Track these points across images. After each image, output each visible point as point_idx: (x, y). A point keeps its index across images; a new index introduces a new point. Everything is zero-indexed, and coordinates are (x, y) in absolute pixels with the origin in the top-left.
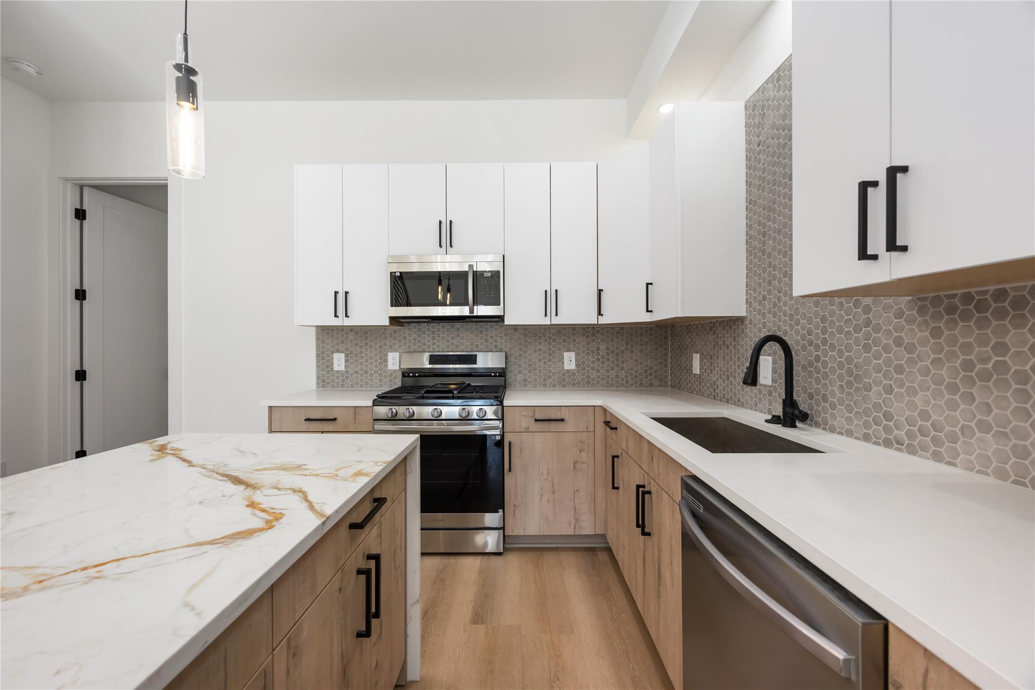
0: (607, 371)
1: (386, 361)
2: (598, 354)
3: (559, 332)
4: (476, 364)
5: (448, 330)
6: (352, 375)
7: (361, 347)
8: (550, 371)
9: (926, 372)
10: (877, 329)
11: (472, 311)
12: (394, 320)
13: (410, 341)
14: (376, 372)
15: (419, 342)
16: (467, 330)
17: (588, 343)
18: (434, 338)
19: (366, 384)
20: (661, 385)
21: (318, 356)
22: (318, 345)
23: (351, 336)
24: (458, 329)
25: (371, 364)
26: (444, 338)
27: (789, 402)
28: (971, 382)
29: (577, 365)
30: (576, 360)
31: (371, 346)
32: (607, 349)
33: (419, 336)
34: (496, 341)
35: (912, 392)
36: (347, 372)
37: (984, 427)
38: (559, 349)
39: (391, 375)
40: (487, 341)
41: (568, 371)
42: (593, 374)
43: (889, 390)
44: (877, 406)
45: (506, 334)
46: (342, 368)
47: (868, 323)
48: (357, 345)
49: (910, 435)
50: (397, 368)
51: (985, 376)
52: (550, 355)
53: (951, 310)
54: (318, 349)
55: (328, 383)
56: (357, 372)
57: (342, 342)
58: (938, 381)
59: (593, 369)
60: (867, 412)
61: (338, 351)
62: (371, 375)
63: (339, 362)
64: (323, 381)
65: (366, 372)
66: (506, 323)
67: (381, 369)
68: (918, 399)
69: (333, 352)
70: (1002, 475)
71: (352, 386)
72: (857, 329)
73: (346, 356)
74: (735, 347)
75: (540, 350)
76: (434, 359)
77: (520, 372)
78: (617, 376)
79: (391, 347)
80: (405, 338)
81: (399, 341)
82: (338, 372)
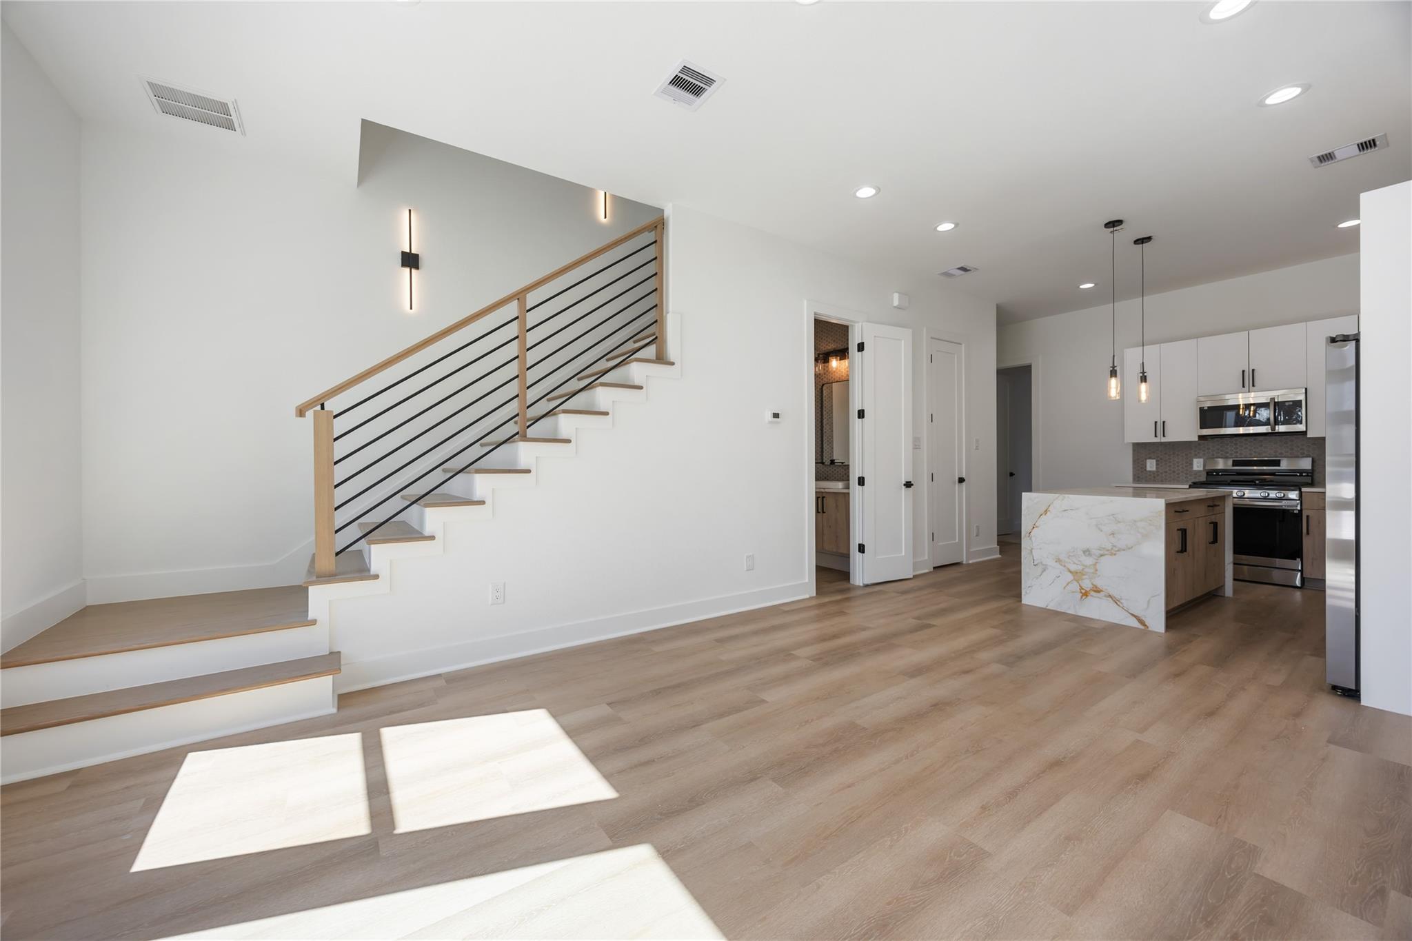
1: (1192, 464)
4: (1279, 466)
5: (1250, 443)
7: (1170, 455)
11: (1273, 429)
12: (1201, 437)
13: (1216, 450)
14: (1182, 472)
15: (1222, 451)
16: (1270, 442)
18: (1237, 448)
19: (1174, 480)
21: (1134, 461)
22: (1134, 454)
23: (1161, 448)
24: (1261, 441)
25: (1178, 466)
26: (1246, 448)
31: (1178, 455)
34: (1302, 449)
36: (1157, 472)
39: (1198, 473)
40: (1291, 449)
46: (1154, 469)
48: (1166, 454)
50: (1201, 469)
54: (1134, 457)
55: (1142, 478)
56: (1166, 472)
57: (1154, 452)
61: (1150, 458)
62: (1178, 474)
63: (1151, 465)
64: (1139, 478)
65: (1174, 472)
66: (1308, 436)
67: (1187, 470)
69: (1146, 459)
73: (1157, 461)
76: (1235, 463)
79: (1196, 455)
80: (1209, 449)
81: (1204, 451)
82: (1150, 471)
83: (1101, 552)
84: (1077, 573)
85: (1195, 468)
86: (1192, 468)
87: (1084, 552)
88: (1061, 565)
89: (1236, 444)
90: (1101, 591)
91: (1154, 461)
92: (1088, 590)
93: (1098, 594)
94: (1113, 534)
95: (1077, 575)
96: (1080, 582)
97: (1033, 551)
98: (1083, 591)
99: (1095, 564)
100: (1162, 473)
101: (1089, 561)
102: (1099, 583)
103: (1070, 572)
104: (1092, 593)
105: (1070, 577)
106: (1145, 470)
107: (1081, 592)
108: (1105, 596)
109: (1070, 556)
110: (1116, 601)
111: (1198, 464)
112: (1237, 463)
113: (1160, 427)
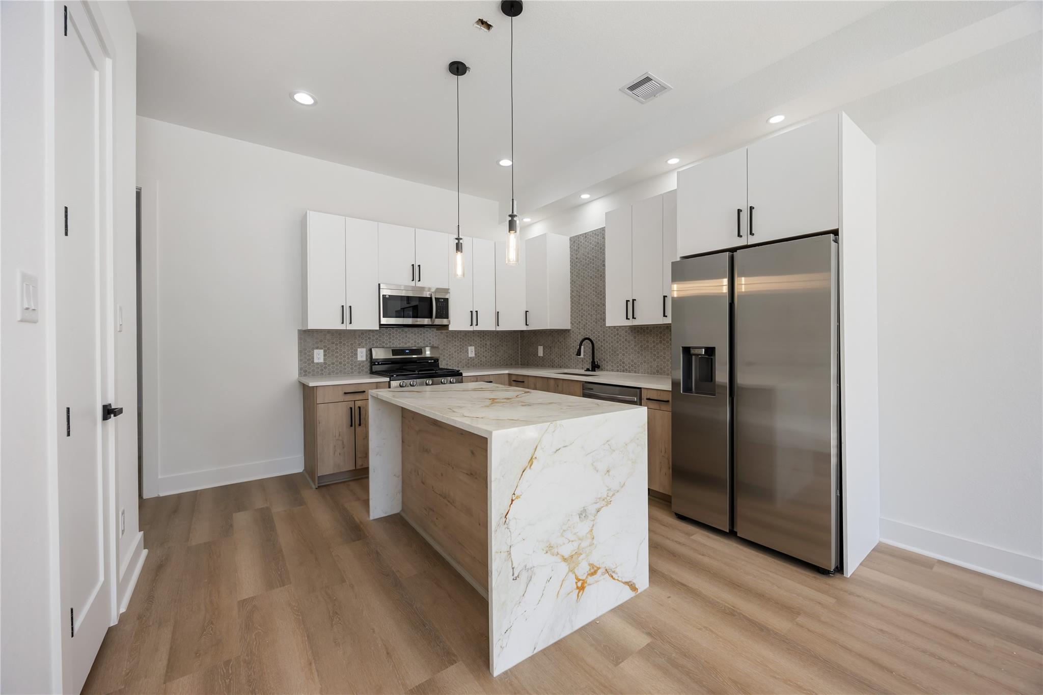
0: (491, 357)
1: (356, 354)
2: (486, 348)
3: (466, 334)
4: (422, 354)
5: (400, 333)
6: (329, 365)
7: (337, 344)
8: (461, 358)
9: (632, 349)
10: (620, 336)
11: (433, 321)
12: (382, 327)
13: (373, 340)
14: (348, 363)
15: (380, 340)
16: (412, 333)
17: (481, 341)
18: (390, 338)
19: (341, 371)
20: (516, 364)
21: (300, 352)
22: (299, 344)
23: (328, 336)
24: (406, 332)
25: (344, 357)
26: (397, 338)
27: (593, 362)
28: (642, 350)
29: (476, 354)
30: (475, 351)
31: (344, 344)
32: (491, 344)
33: (380, 336)
34: (430, 340)
35: (629, 355)
36: (325, 363)
37: (645, 362)
38: (466, 345)
39: (360, 364)
40: (424, 340)
41: (471, 358)
42: (484, 359)
43: (624, 355)
44: (621, 360)
45: (436, 336)
46: (322, 360)
47: (618, 334)
48: (333, 343)
49: (629, 367)
50: (364, 359)
51: (645, 349)
52: (461, 348)
53: (638, 331)
54: (299, 347)
55: (309, 373)
56: (333, 364)
57: (321, 341)
58: (635, 351)
59: (483, 356)
60: (618, 362)
61: (317, 348)
62: (345, 365)
63: (319, 356)
64: (305, 371)
65: (340, 363)
67: (353, 358)
68: (631, 357)
69: (313, 349)
70: (648, 373)
71: (329, 374)
72: (615, 336)
73: (325, 351)
74: (564, 342)
75: (455, 345)
77: (444, 359)
78: (495, 360)
79: (359, 344)
81: (366, 340)
82: (318, 363)
83: (598, 507)
84: (572, 557)
85: (359, 359)
86: (357, 358)
87: (581, 516)
89: (390, 334)
90: (598, 569)
91: (322, 351)
92: (584, 578)
93: (595, 578)
95: (571, 562)
96: (576, 571)
98: (580, 585)
99: (591, 531)
100: (329, 368)
101: (585, 528)
102: (595, 559)
103: (565, 560)
104: (589, 580)
105: (565, 568)
106: (313, 362)
107: (577, 588)
108: (602, 574)
109: (564, 531)
110: (611, 574)
111: (362, 355)
112: (395, 352)
113: (346, 313)
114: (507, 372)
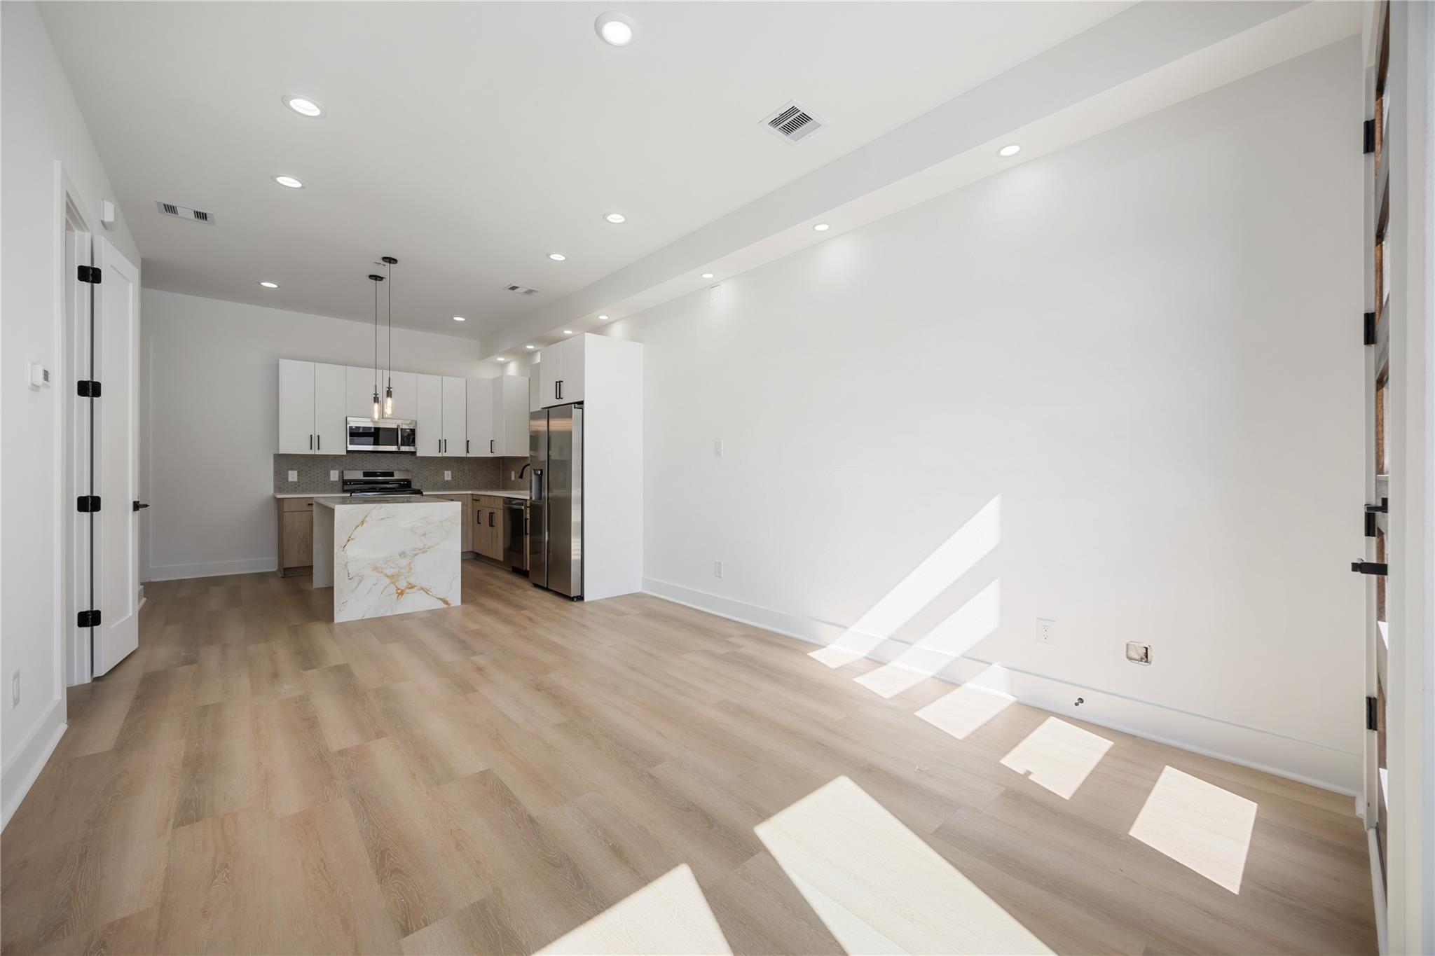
83: (415, 552)
84: (393, 576)
85: (332, 479)
86: (329, 478)
87: (400, 555)
88: (378, 572)
89: (362, 459)
90: (415, 586)
91: (296, 472)
92: (403, 588)
93: (412, 590)
94: (424, 534)
95: (393, 578)
96: (396, 584)
97: (348, 565)
98: (399, 591)
99: (409, 564)
100: (302, 484)
101: (404, 562)
102: (412, 580)
103: (387, 576)
104: (408, 591)
105: (387, 581)
106: (287, 481)
107: (397, 593)
108: (419, 590)
109: (387, 561)
110: (427, 591)
111: (334, 475)
112: (365, 474)
113: (315, 440)
114: (470, 492)
